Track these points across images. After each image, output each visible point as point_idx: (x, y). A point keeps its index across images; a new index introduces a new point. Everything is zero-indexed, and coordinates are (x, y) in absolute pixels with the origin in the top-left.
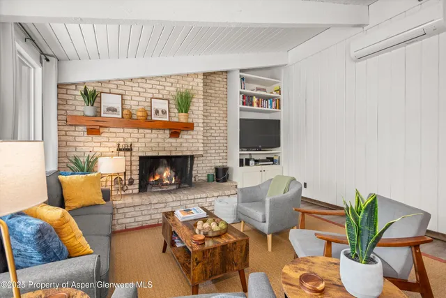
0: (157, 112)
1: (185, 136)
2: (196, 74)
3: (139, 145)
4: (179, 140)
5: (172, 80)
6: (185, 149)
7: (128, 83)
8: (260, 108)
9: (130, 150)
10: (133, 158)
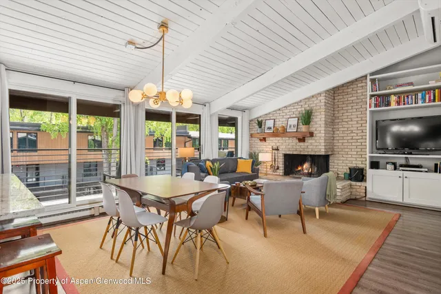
0: (290, 126)
1: (309, 141)
2: (320, 94)
3: (282, 147)
4: (306, 144)
5: (302, 103)
6: (310, 150)
7: (278, 112)
8: (402, 106)
9: (278, 150)
10: (279, 155)
